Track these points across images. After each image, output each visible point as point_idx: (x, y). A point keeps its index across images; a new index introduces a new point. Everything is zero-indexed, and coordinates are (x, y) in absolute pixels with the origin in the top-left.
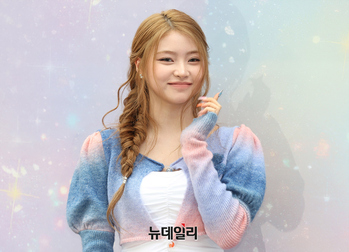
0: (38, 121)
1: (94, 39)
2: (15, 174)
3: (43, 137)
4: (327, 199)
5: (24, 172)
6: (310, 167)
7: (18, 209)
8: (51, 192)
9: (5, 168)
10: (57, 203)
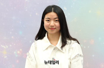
0: (11, 33)
1: (26, 10)
2: (5, 47)
3: (12, 37)
4: (93, 56)
5: (7, 47)
6: (89, 47)
7: (6, 57)
8: (15, 52)
9: (2, 46)
10: (17, 56)
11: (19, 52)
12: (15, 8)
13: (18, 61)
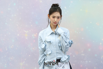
0: (30, 23)
1: (41, 8)
2: (26, 32)
3: (31, 25)
4: (83, 38)
7: (27, 38)
8: (33, 35)
9: (24, 31)
10: (34, 37)
11: (35, 35)
12: (33, 7)
13: (34, 41)
